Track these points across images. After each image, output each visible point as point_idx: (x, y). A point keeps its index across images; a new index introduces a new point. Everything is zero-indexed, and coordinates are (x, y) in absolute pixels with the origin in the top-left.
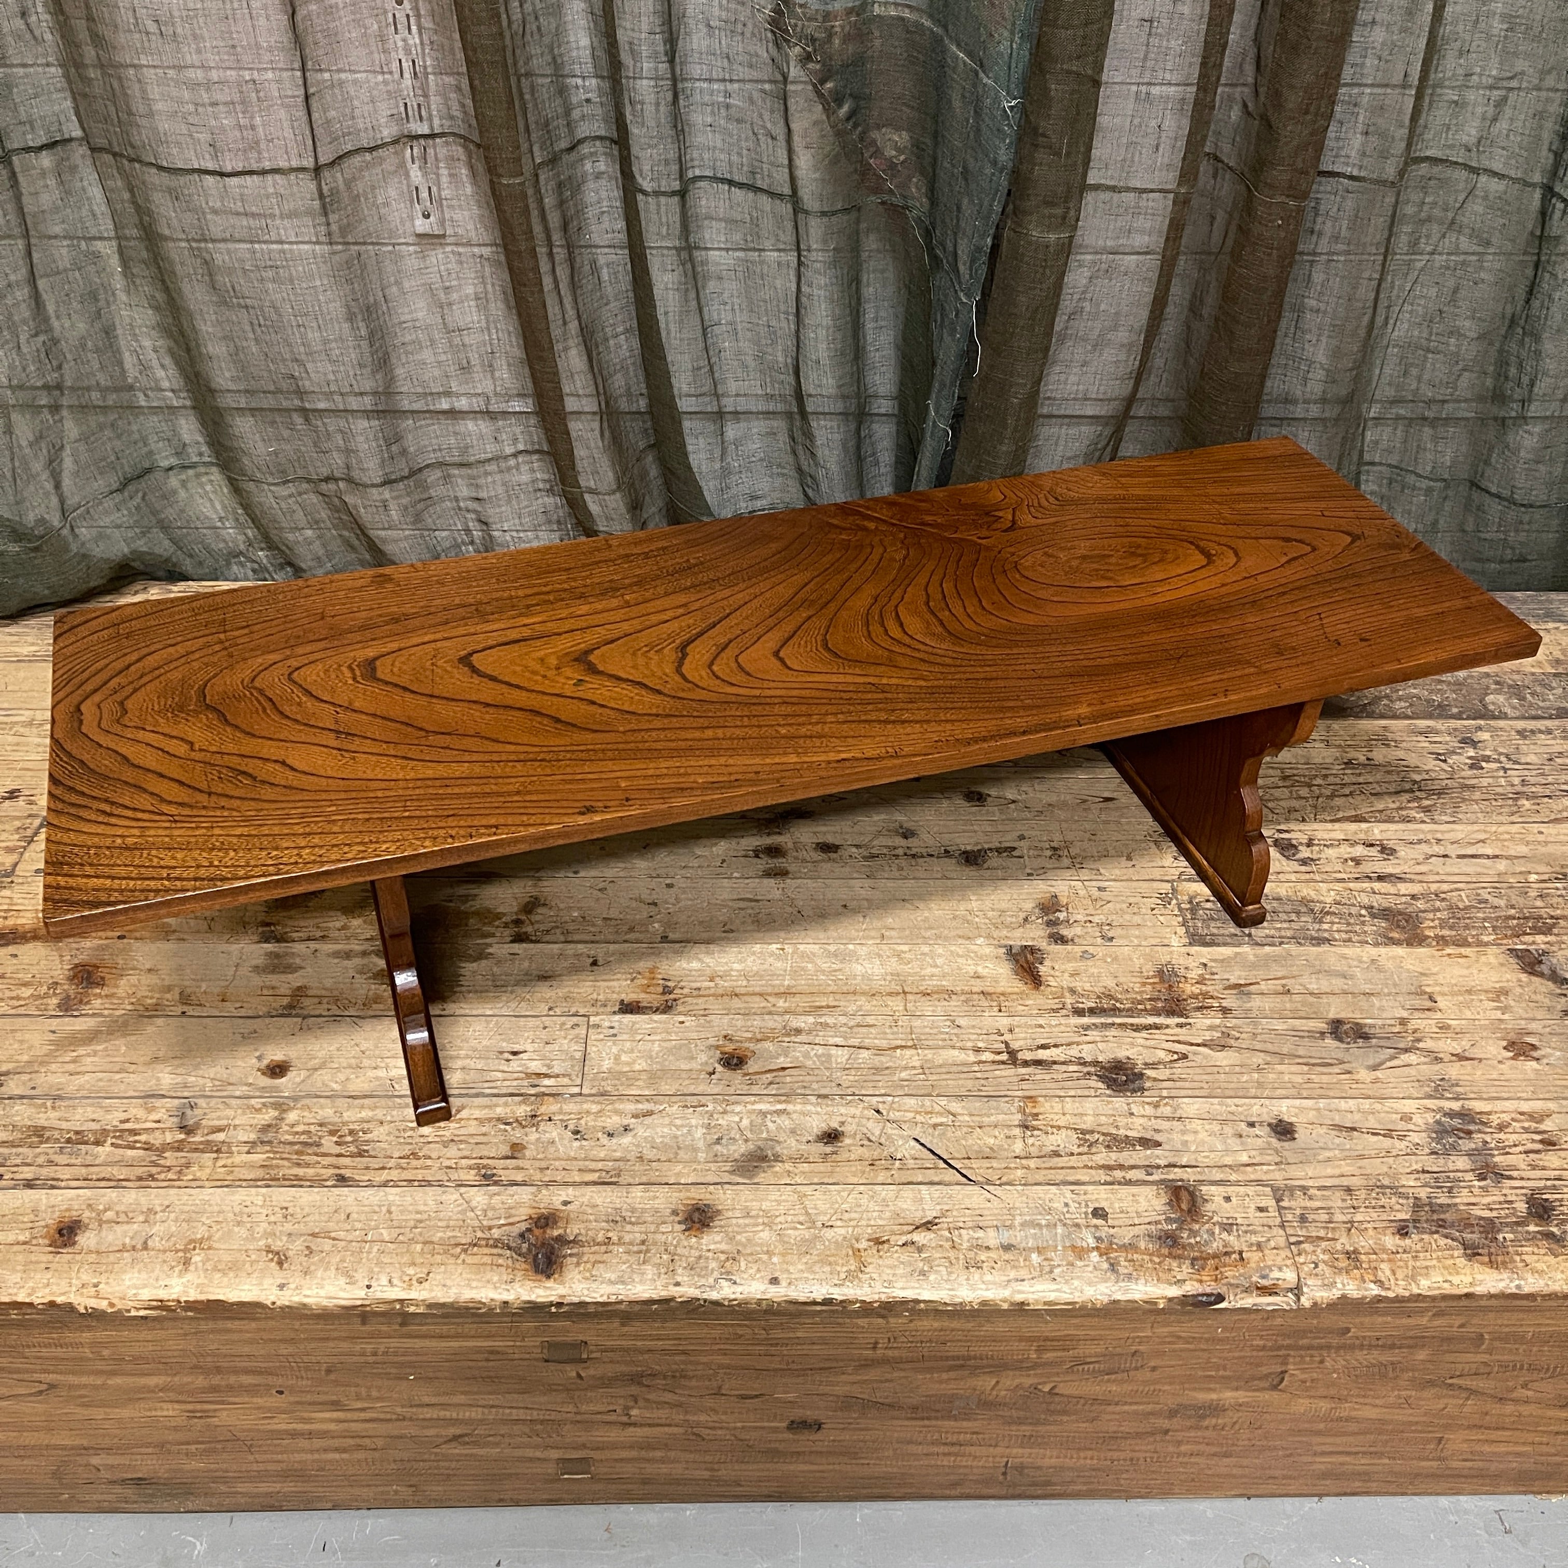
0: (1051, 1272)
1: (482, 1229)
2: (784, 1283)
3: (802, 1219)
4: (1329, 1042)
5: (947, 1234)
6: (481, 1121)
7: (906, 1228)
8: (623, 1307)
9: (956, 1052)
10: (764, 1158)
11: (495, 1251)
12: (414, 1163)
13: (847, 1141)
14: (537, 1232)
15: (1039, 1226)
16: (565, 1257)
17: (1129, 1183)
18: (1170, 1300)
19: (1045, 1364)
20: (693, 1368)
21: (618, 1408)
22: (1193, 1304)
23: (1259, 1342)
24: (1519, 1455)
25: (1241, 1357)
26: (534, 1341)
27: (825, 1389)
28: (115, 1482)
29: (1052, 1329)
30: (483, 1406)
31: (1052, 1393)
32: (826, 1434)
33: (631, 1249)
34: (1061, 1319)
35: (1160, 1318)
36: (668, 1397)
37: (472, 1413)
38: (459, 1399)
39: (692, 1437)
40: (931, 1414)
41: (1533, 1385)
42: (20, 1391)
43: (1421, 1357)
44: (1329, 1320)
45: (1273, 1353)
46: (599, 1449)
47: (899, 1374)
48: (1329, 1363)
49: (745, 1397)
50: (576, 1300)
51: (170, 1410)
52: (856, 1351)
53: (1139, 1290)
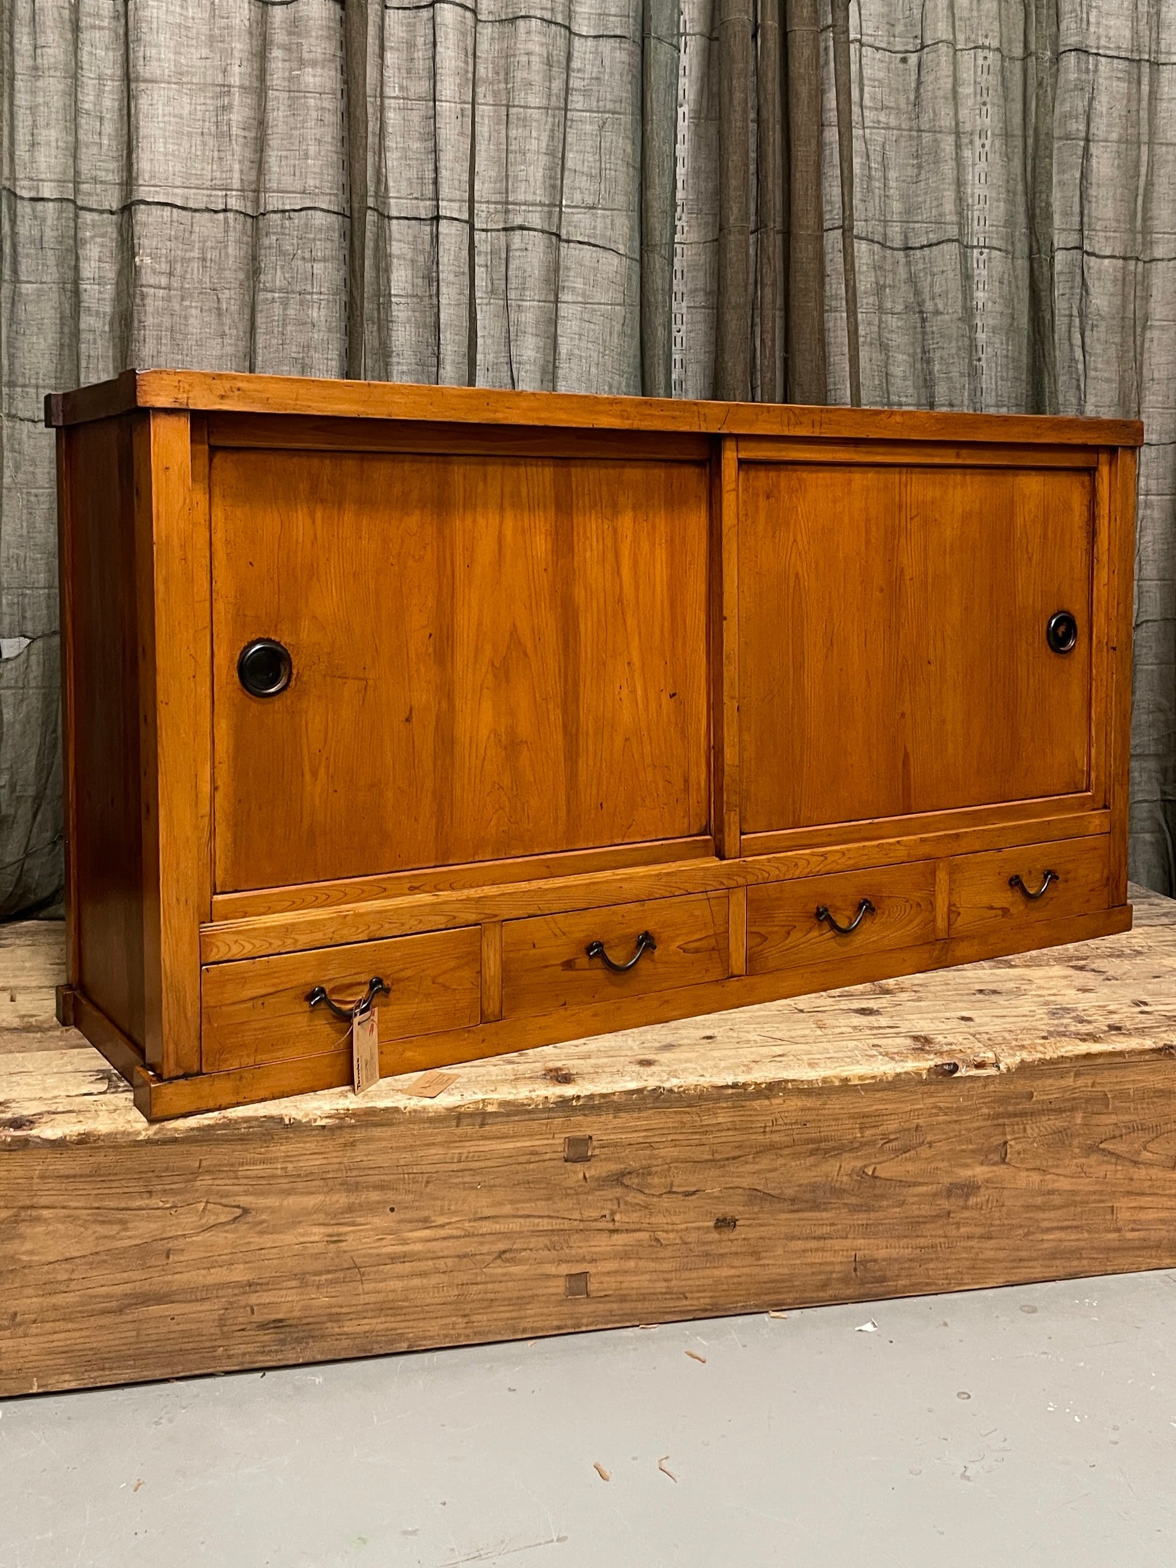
0: (857, 1063)
2: (706, 1077)
4: (979, 995)
5: (792, 1057)
7: (768, 1057)
8: (615, 1098)
16: (574, 1079)
17: (889, 1037)
18: (929, 1070)
19: (866, 1144)
20: (655, 1163)
21: (607, 1212)
22: (941, 1074)
23: (985, 1111)
24: (1162, 1221)
25: (978, 1128)
26: (559, 1140)
27: (736, 1181)
28: (262, 1326)
29: (866, 1104)
30: (521, 1217)
31: (874, 1177)
32: (740, 1233)
33: (612, 1074)
34: (870, 1094)
35: (926, 1088)
36: (640, 1199)
37: (514, 1225)
38: (507, 1209)
39: (654, 1243)
40: (803, 1205)
41: (1151, 1146)
42: (223, 1219)
43: (1079, 1121)
44: (1021, 1086)
45: (995, 1122)
46: (593, 1261)
47: (781, 1161)
48: (1029, 1131)
49: (687, 1194)
50: (588, 1093)
51: (317, 1233)
52: (754, 1137)
53: (910, 1065)
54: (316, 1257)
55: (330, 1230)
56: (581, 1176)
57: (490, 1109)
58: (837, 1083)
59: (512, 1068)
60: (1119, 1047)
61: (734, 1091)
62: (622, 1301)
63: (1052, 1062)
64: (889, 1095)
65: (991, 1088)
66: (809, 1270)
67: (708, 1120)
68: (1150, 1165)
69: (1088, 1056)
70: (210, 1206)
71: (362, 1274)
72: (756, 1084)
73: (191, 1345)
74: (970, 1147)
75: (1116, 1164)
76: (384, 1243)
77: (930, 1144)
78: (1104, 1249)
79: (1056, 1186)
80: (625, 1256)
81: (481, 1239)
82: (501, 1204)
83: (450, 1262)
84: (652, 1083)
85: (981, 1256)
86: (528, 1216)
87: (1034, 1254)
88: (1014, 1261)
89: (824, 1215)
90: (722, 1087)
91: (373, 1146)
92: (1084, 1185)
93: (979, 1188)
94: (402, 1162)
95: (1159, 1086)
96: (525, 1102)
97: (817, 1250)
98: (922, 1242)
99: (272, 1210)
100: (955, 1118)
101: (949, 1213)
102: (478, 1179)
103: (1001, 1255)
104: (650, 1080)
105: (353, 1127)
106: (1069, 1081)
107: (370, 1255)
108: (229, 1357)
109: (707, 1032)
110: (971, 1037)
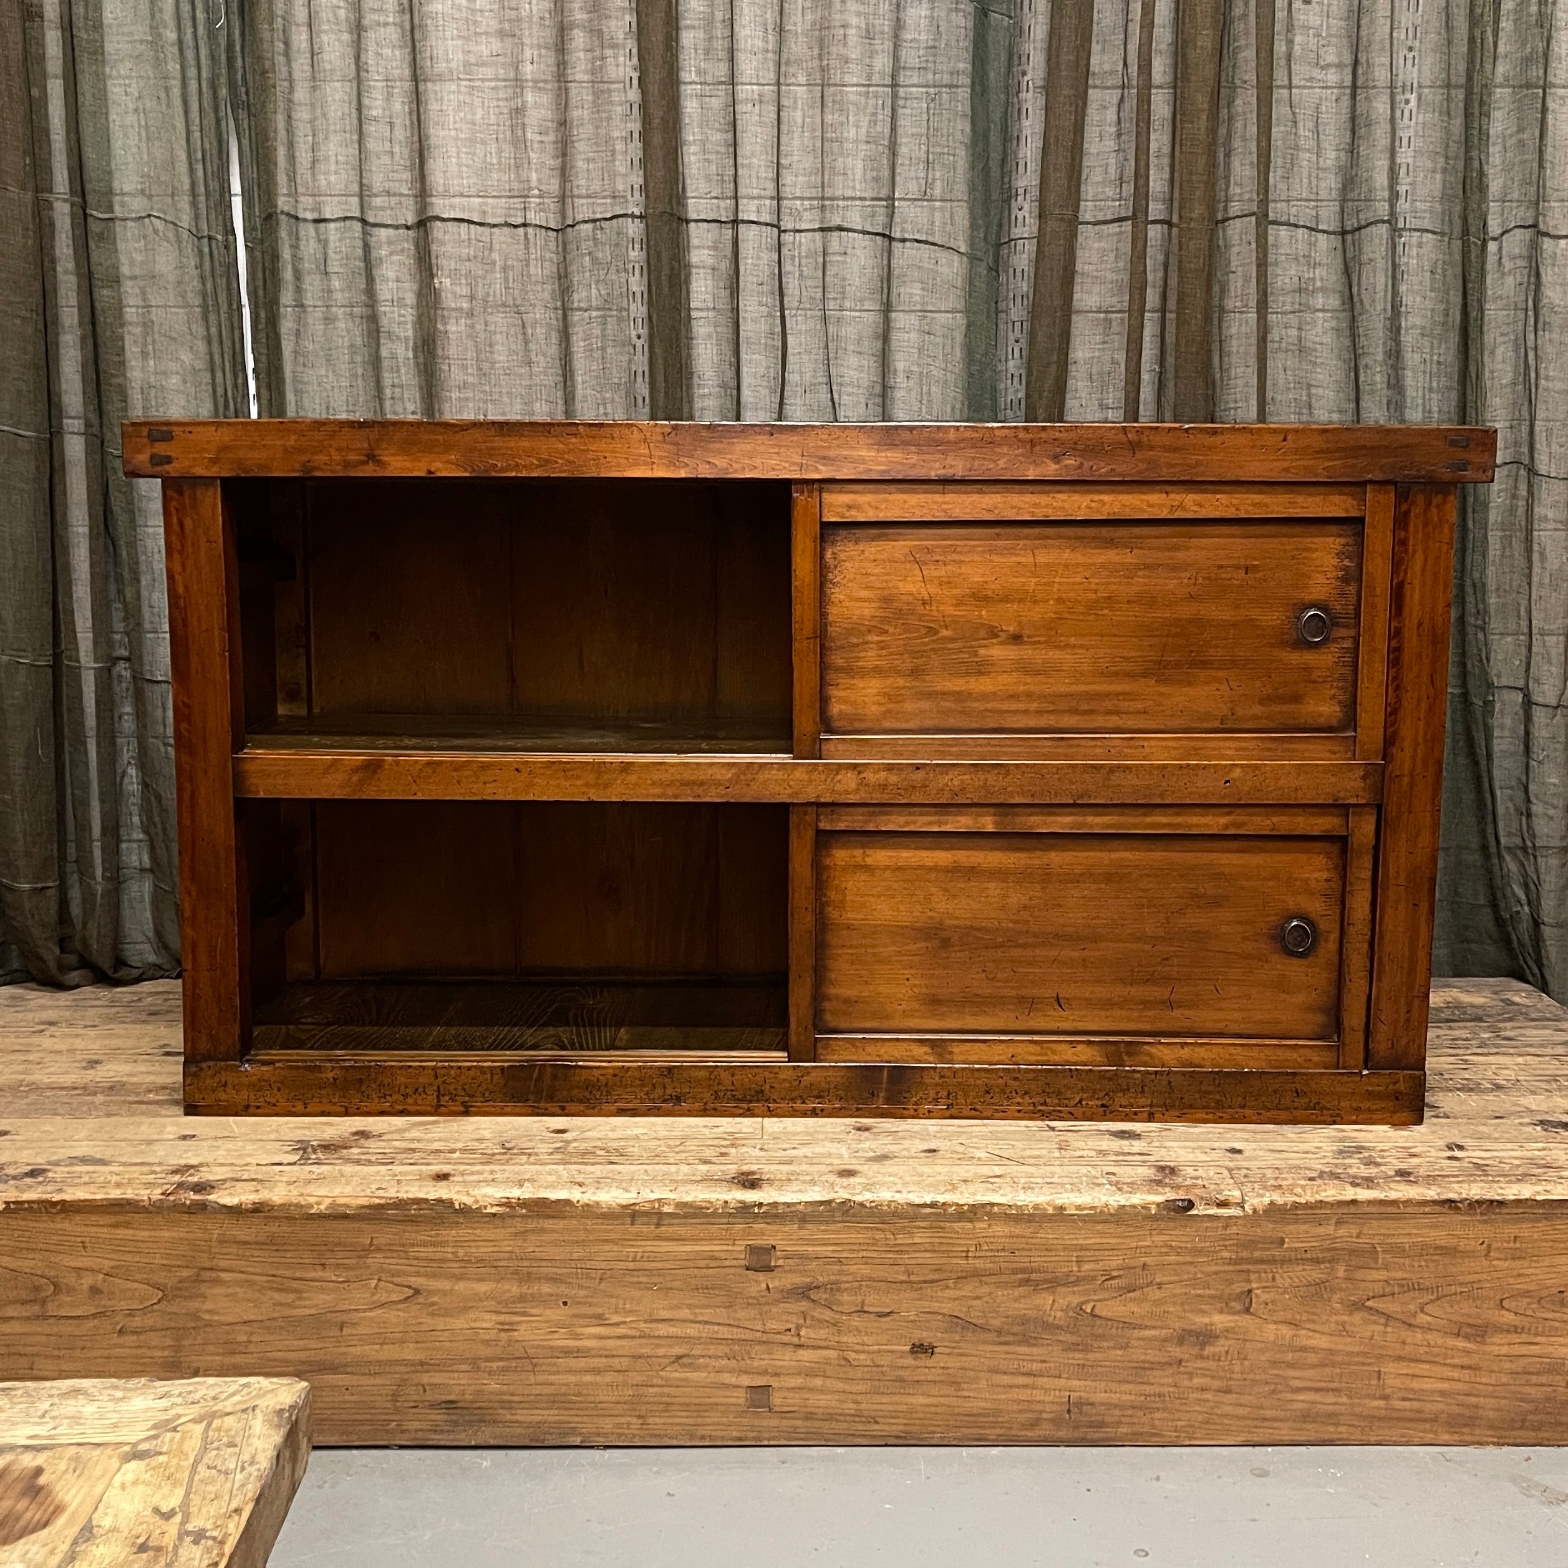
0: (1080, 1191)
1: (707, 1176)
2: (904, 1194)
3: (914, 1173)
5: (1010, 1179)
7: (983, 1177)
8: (801, 1207)
10: (888, 1157)
11: (717, 1182)
12: (659, 1158)
13: (941, 1152)
14: (743, 1177)
15: (1071, 1177)
16: (762, 1184)
17: (1130, 1165)
18: (1158, 1205)
19: (1084, 1278)
20: (845, 1278)
21: (792, 1326)
22: (1174, 1210)
23: (1226, 1254)
24: (1442, 1393)
25: (1217, 1273)
26: (741, 1245)
27: (935, 1306)
28: (434, 1406)
29: (1085, 1238)
30: (699, 1322)
31: (1093, 1315)
32: (937, 1361)
33: (804, 1182)
34: (1088, 1226)
35: (1155, 1225)
36: (828, 1315)
37: (692, 1330)
38: (685, 1313)
39: (844, 1363)
40: (1011, 1338)
41: (1428, 1308)
42: (394, 1297)
43: (1341, 1272)
44: (1268, 1229)
45: (1238, 1268)
46: (776, 1375)
47: (985, 1290)
48: (1279, 1281)
49: (880, 1315)
50: (772, 1201)
51: (488, 1321)
52: (955, 1261)
53: (1137, 1199)
54: (487, 1343)
55: (502, 1318)
56: (764, 1286)
57: (666, 1209)
58: (1050, 1211)
59: (704, 1168)
60: (1393, 1195)
61: (932, 1210)
62: (806, 1418)
63: (1307, 1206)
64: (1111, 1228)
65: (1234, 1230)
66: (1016, 1407)
67: (902, 1239)
68: (1428, 1329)
69: (1354, 1202)
70: (382, 1284)
71: (535, 1365)
72: (957, 1205)
73: (368, 1417)
74: (1207, 1292)
75: (1386, 1325)
76: (556, 1336)
77: (1160, 1285)
78: (1367, 1416)
79: (1311, 1342)
80: (810, 1374)
81: (656, 1341)
82: (678, 1307)
83: (625, 1362)
84: (841, 1195)
85: (1217, 1411)
86: (706, 1323)
87: (1281, 1414)
88: (1254, 1419)
89: (1035, 1350)
90: (920, 1205)
91: (546, 1237)
92: (1345, 1345)
93: (1218, 1337)
94: (575, 1256)
95: (1443, 1243)
96: (703, 1205)
97: (1025, 1386)
98: (1148, 1389)
99: (444, 1293)
100: (1189, 1259)
101: (1180, 1362)
102: (655, 1280)
103: (1241, 1411)
104: (841, 1193)
105: (523, 1216)
106: (1330, 1229)
107: (544, 1347)
108: (403, 1432)
109: (933, 1145)
110: (1226, 1172)
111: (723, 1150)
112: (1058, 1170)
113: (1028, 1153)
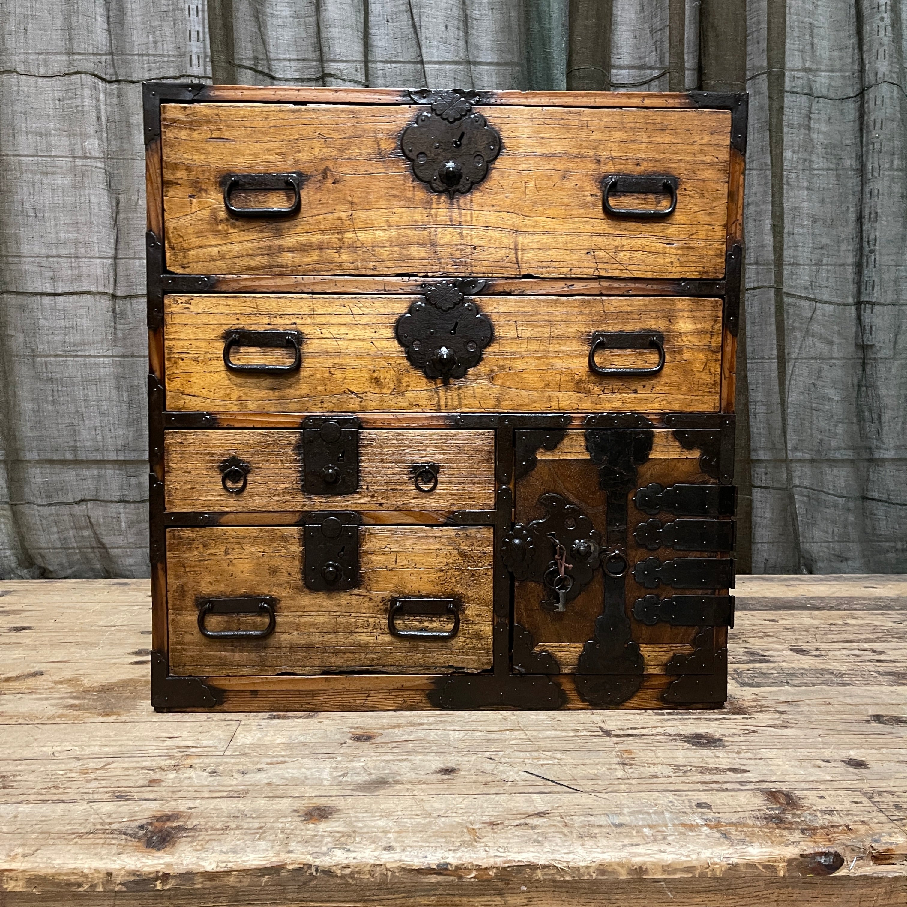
0: (665, 839)
1: (102, 824)
2: (398, 850)
3: (418, 813)
4: (874, 724)
5: (559, 818)
6: (127, 769)
7: (519, 816)
9: (558, 732)
10: (386, 783)
11: (111, 836)
12: (54, 791)
13: (462, 773)
14: (156, 824)
15: (649, 813)
16: (179, 838)
17: (727, 790)
18: (790, 862)
22: (813, 870)
33: (248, 832)
34: (683, 897)
35: (784, 893)
50: (182, 869)
53: (755, 853)
57: (11, 887)
58: (624, 875)
59: (108, 807)
61: (440, 878)
64: (716, 900)
72: (479, 868)
90: (419, 871)
96: (73, 879)
109: (451, 761)
110: (864, 799)
111: (157, 776)
112: (623, 798)
113: (580, 772)
